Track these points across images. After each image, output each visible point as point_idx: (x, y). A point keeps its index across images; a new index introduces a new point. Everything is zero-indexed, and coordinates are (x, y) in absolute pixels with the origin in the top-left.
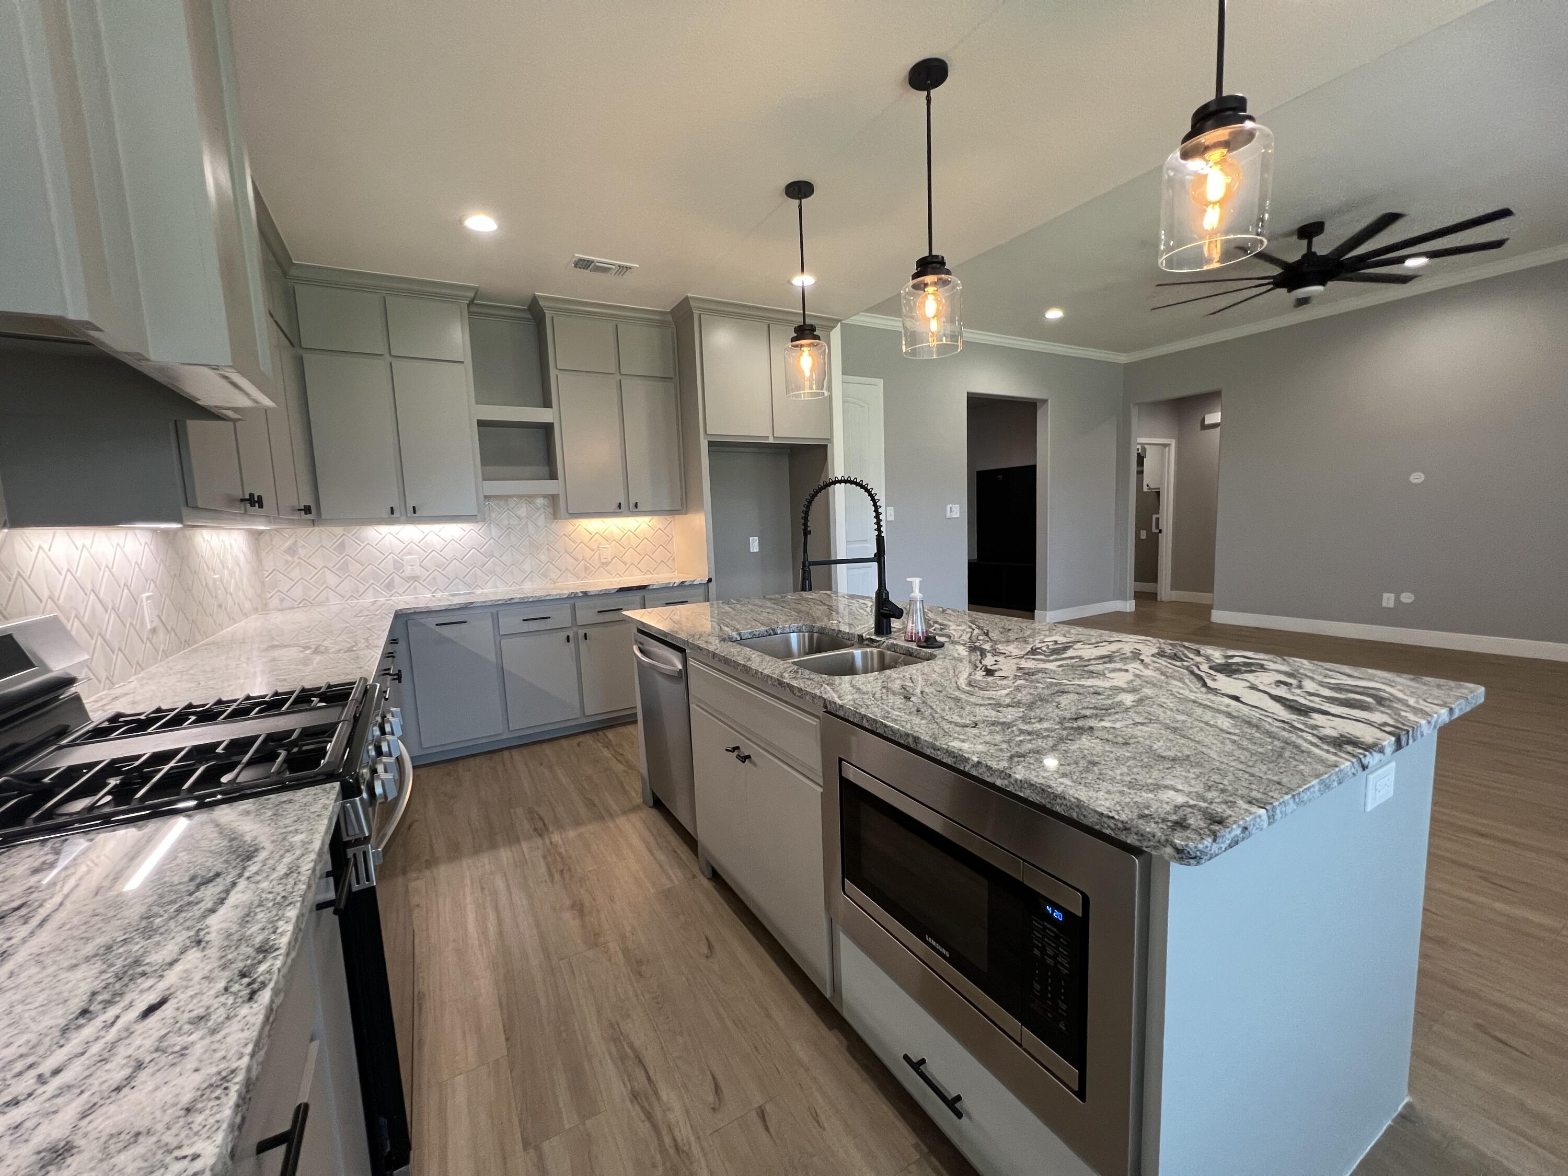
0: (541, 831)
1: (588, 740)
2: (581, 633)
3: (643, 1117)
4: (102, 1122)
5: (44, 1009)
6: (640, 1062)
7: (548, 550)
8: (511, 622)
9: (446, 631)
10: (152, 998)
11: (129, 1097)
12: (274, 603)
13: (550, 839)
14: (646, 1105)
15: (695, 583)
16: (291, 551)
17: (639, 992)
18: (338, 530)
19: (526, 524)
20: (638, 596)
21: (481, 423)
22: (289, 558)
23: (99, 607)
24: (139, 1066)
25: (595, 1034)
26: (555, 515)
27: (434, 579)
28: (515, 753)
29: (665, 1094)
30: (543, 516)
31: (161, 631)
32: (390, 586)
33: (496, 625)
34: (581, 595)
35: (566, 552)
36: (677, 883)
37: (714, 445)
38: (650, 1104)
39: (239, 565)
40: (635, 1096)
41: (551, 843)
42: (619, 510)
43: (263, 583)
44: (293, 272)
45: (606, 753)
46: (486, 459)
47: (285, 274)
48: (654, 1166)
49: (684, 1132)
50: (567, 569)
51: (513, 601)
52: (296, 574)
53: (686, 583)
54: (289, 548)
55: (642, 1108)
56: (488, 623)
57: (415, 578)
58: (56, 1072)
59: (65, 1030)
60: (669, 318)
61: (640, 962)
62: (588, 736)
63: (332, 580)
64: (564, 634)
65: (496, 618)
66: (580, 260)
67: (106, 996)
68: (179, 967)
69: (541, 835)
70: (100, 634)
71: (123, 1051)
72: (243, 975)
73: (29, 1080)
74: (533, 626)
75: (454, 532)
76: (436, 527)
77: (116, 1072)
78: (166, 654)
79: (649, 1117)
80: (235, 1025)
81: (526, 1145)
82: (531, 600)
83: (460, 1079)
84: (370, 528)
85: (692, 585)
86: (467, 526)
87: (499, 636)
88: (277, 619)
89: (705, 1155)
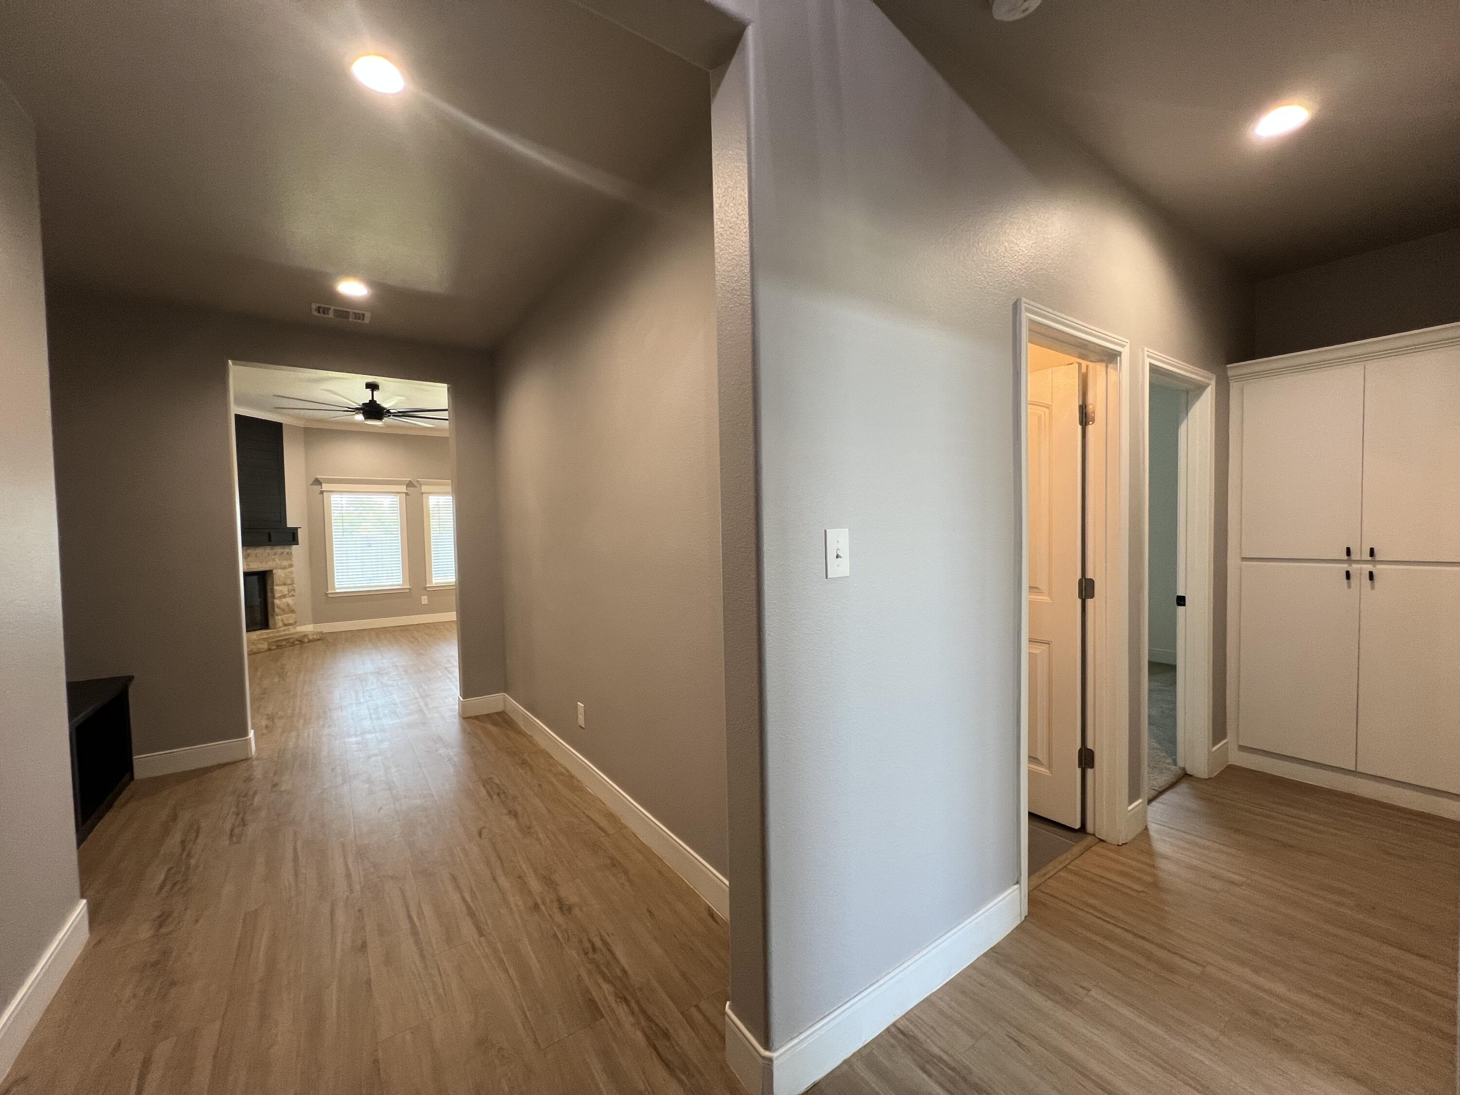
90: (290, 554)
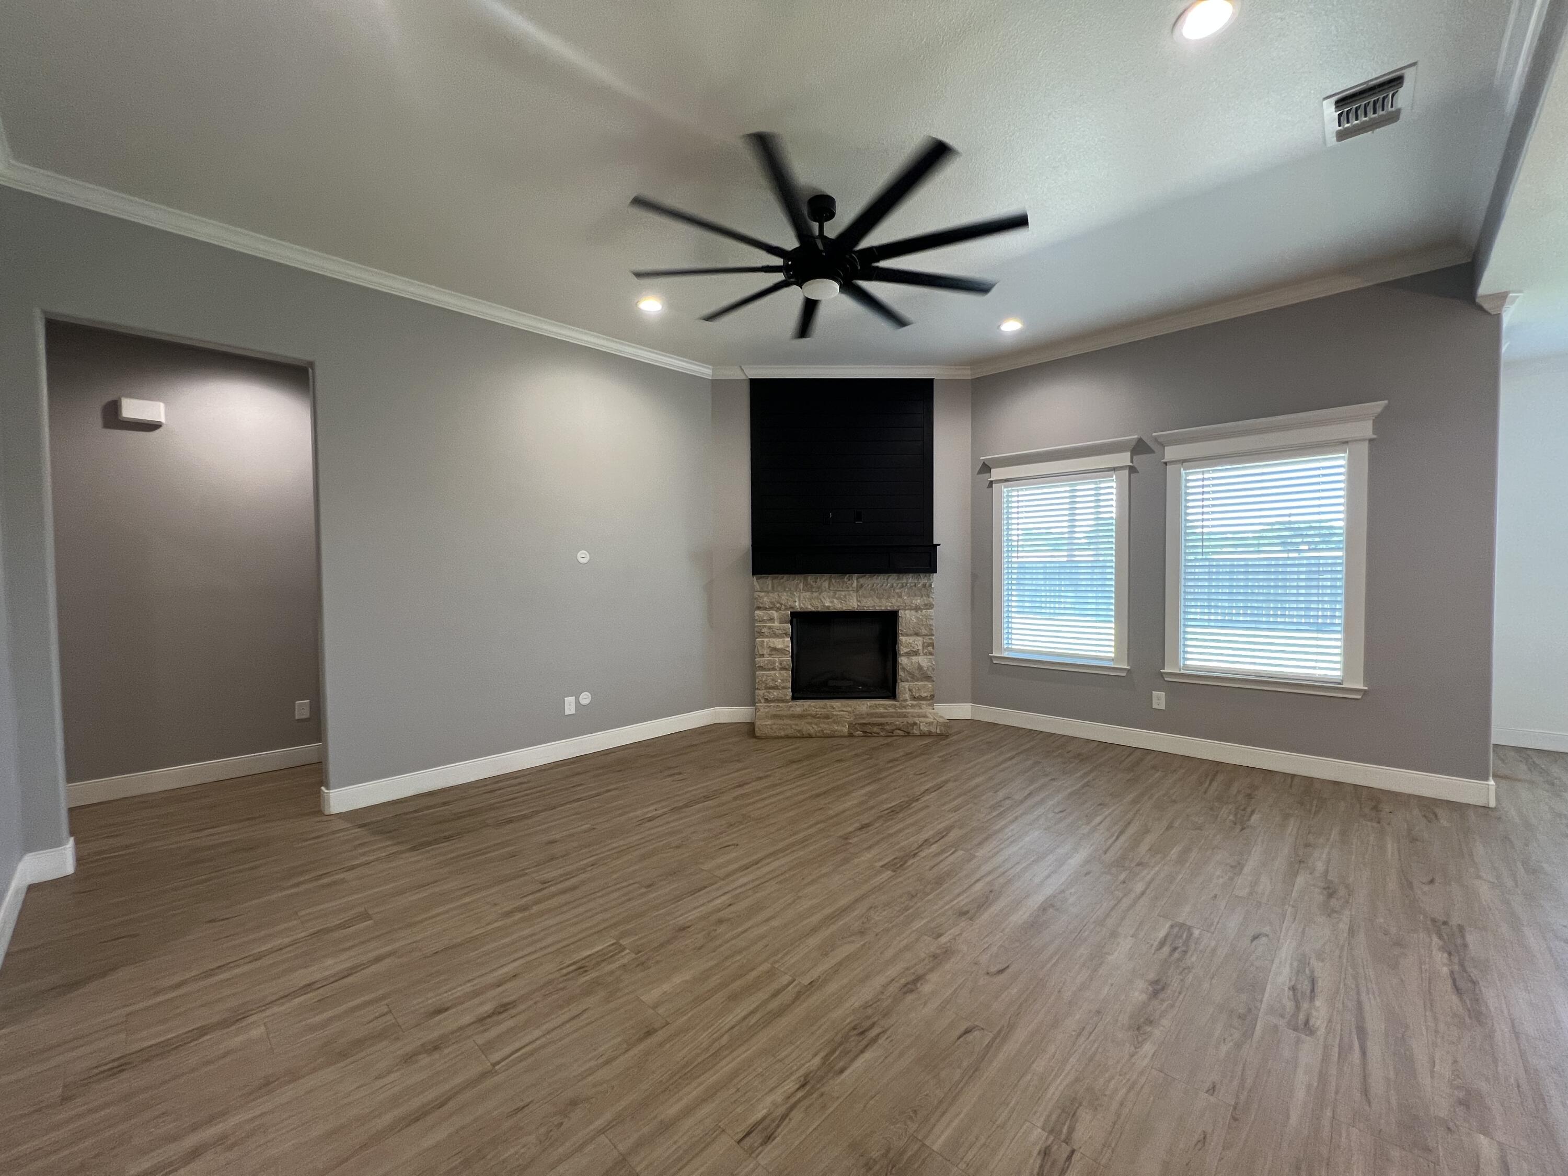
90: (928, 588)
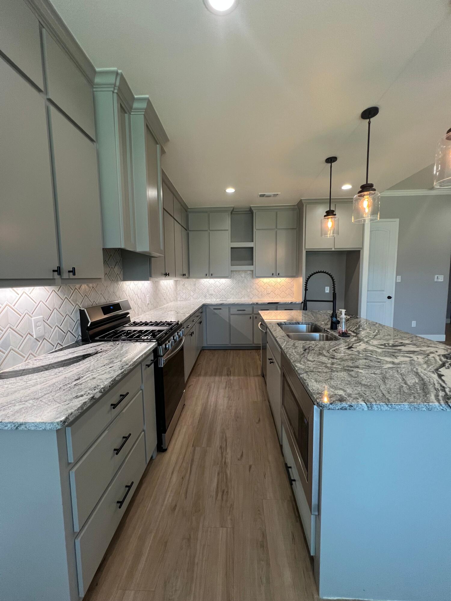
0: (228, 375)
1: (254, 352)
2: (255, 316)
3: (220, 453)
4: (99, 377)
5: (101, 364)
6: (226, 440)
7: (250, 288)
8: (234, 310)
9: (216, 311)
10: (111, 366)
11: (103, 375)
12: (179, 299)
13: (230, 377)
14: (223, 451)
15: (297, 303)
16: (184, 285)
17: (234, 424)
18: (194, 280)
19: (244, 279)
20: (276, 305)
21: (232, 248)
22: (183, 287)
23: (138, 298)
24: (106, 373)
25: (219, 429)
26: (253, 277)
27: (217, 295)
28: (232, 352)
29: (229, 450)
30: (249, 277)
31: (150, 304)
32: (205, 296)
33: (229, 311)
34: (256, 304)
35: (256, 289)
36: (259, 400)
37: (308, 253)
38: (224, 451)
39: (171, 289)
40: (221, 447)
41: (230, 379)
42: (273, 276)
43: (177, 293)
44: (189, 210)
45: (257, 357)
46: (233, 259)
47: (186, 211)
48: (218, 464)
49: (228, 460)
50: (255, 295)
51: (235, 304)
52: (184, 291)
53: (293, 303)
54: (183, 284)
55: (221, 451)
56: (227, 310)
57: (212, 295)
58: (98, 371)
59: (102, 367)
60: (296, 207)
61: (238, 417)
62: (254, 350)
63: (192, 294)
64: (249, 316)
65: (229, 309)
66: (261, 195)
67: (107, 364)
68: (116, 363)
69: (228, 376)
70: (137, 304)
71: (105, 371)
72: (122, 367)
73: (96, 370)
74: (241, 312)
75: (223, 281)
76: (218, 280)
77: (103, 373)
78: (151, 310)
79: (222, 453)
80: (117, 372)
81: (193, 446)
82: (240, 304)
83: (186, 427)
84: (202, 279)
85: (295, 304)
86: (227, 280)
87: (230, 314)
88: (179, 303)
89: (231, 468)
